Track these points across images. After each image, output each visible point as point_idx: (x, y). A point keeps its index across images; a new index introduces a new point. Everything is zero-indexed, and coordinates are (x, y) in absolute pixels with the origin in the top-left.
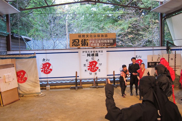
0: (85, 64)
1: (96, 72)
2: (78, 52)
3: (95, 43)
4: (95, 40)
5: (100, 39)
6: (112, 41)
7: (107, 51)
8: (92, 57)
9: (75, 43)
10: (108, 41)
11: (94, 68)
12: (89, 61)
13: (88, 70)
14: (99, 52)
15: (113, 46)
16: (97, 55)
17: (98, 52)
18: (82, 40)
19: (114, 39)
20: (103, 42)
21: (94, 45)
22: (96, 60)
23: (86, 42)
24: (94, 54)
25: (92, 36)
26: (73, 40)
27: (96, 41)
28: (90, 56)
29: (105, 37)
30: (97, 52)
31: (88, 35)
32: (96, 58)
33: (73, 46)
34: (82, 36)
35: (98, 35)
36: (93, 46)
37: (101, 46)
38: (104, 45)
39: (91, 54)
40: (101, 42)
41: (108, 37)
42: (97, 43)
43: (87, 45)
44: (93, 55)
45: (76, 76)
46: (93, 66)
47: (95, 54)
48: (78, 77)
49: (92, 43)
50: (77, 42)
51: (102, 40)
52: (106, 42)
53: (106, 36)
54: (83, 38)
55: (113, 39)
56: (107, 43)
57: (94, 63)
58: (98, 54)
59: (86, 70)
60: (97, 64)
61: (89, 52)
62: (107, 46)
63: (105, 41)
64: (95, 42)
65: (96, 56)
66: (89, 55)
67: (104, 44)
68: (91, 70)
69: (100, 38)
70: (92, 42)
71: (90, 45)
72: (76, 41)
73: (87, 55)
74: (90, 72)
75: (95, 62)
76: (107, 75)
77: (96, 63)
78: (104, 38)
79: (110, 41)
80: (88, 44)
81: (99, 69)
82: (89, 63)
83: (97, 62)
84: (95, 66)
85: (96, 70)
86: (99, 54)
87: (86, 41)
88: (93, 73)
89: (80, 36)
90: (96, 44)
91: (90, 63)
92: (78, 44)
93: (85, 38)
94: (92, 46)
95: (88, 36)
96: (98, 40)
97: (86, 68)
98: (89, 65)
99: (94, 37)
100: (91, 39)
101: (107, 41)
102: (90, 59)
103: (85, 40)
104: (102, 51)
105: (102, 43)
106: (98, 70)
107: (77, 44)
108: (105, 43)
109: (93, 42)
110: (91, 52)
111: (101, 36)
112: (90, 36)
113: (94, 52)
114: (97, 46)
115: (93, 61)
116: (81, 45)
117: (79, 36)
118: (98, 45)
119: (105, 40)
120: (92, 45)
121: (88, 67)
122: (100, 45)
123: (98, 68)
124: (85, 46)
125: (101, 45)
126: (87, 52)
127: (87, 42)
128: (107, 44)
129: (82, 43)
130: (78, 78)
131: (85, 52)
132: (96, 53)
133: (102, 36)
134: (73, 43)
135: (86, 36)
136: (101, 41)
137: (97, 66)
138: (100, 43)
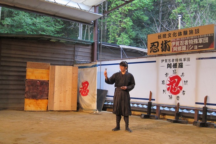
0: (164, 81)
1: (178, 95)
2: (155, 62)
3: (180, 46)
4: (179, 41)
5: (188, 38)
6: (206, 40)
7: (197, 59)
8: (174, 69)
9: (154, 48)
10: (201, 41)
11: (176, 87)
12: (169, 76)
13: (167, 90)
14: (185, 60)
15: (208, 48)
16: (181, 66)
17: (183, 60)
18: (163, 42)
19: (210, 35)
20: (192, 42)
21: (177, 49)
22: (179, 75)
23: (167, 45)
24: (176, 63)
25: (175, 35)
26: (151, 44)
27: (181, 42)
28: (171, 68)
29: (196, 33)
30: (181, 60)
31: (170, 34)
32: (179, 72)
33: (151, 52)
34: (162, 37)
35: (184, 32)
36: (177, 51)
37: (189, 50)
38: (193, 49)
39: (172, 65)
40: (189, 44)
41: (201, 33)
42: (183, 45)
43: (169, 50)
44: (175, 66)
45: (151, 99)
46: (174, 85)
47: (178, 65)
48: (154, 100)
49: (175, 46)
50: (156, 46)
51: (191, 39)
52: (197, 42)
53: (197, 31)
54: (164, 40)
55: (208, 37)
56: (198, 44)
57: (176, 80)
58: (182, 63)
59: (165, 91)
60: (181, 82)
61: (169, 60)
62: (198, 49)
63: (194, 42)
64: (179, 44)
65: (179, 67)
66: (169, 66)
67: (194, 47)
68: (171, 92)
69: (188, 36)
70: (175, 44)
71: (173, 48)
72: (155, 44)
73: (168, 65)
74: (170, 95)
75: (177, 77)
76: (196, 103)
77: (179, 79)
78: (194, 35)
79: (203, 40)
80: (169, 47)
81: (183, 90)
82: (169, 80)
83: (181, 77)
84: (177, 85)
85: (178, 92)
86: (185, 63)
87: (168, 43)
88: (174, 96)
89: (160, 37)
90: (182, 47)
91: (170, 78)
92: (157, 49)
93: (166, 39)
94: (175, 51)
95: (170, 36)
96: (184, 40)
97: (165, 87)
98: (169, 83)
99: (179, 36)
100: (174, 40)
101: (198, 40)
102: (171, 72)
103: (166, 42)
104: (189, 59)
105: (191, 44)
106: (181, 92)
107: (155, 48)
108: (196, 44)
109: (177, 43)
110: (173, 60)
111: (188, 33)
112: (173, 35)
113: (177, 60)
114: (183, 50)
115: (174, 75)
116: (160, 50)
117: (158, 37)
118: (184, 48)
119: (195, 38)
120: (175, 49)
121: (168, 85)
122: (187, 49)
123: (181, 88)
124: (165, 51)
125: (189, 48)
126: (168, 61)
127: (169, 45)
128: (198, 47)
129: (162, 48)
130: (153, 102)
131: (165, 61)
132: (180, 62)
133: (191, 32)
134: (151, 48)
135: (167, 36)
136: (190, 41)
137: (180, 84)
138: (187, 45)
